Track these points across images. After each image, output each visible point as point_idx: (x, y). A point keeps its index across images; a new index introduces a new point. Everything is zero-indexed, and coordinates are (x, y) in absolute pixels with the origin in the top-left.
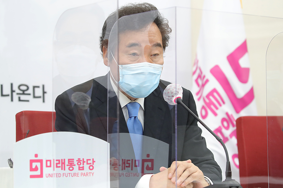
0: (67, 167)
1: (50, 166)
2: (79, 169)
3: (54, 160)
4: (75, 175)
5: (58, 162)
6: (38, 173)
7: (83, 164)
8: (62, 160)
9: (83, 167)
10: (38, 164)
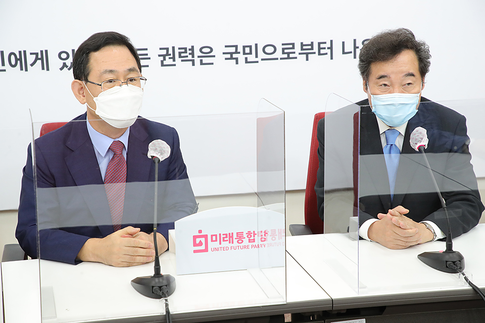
0: (235, 241)
1: (216, 240)
2: (249, 242)
3: (220, 234)
4: (245, 247)
5: (225, 236)
6: (203, 247)
7: (254, 237)
8: (229, 234)
9: (254, 239)
10: (203, 240)
